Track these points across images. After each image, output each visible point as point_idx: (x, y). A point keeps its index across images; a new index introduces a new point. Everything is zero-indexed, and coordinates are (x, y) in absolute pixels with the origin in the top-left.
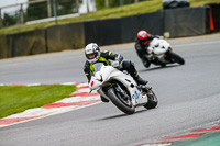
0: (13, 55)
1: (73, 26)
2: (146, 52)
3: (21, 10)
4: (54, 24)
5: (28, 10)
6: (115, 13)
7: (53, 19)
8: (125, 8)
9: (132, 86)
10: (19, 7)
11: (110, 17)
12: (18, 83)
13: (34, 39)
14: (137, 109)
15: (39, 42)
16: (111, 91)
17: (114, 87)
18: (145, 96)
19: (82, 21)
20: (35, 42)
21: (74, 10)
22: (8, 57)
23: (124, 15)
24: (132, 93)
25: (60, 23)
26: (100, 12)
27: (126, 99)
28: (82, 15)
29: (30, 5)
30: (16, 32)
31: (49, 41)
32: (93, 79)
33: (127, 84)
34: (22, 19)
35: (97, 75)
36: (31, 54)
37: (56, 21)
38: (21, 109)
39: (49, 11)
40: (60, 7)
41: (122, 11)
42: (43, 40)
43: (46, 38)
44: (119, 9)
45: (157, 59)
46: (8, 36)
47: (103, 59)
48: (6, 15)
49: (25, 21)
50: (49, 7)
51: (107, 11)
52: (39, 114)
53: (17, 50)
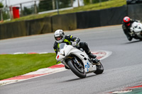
0: (30, 34)
1: (69, 15)
2: (129, 31)
3: (35, 5)
4: (57, 14)
5: (40, 5)
6: (97, 7)
7: (56, 10)
8: (103, 4)
9: (85, 59)
10: (34, 3)
11: (93, 9)
12: (34, 52)
13: (44, 23)
14: (87, 75)
15: (47, 26)
16: (70, 62)
17: (73, 60)
18: (94, 66)
19: (75, 12)
20: (44, 26)
21: (70, 5)
22: (27, 35)
23: (102, 8)
24: (85, 64)
25: (60, 13)
26: (87, 7)
27: (80, 68)
28: (75, 8)
29: (41, 2)
30: (32, 19)
31: (53, 25)
32: (59, 53)
33: (82, 58)
34: (36, 11)
35: (61, 51)
36: (42, 33)
37: (58, 12)
38: (35, 69)
39: (54, 5)
40: (60, 3)
41: (100, 6)
42: (50, 24)
43: (52, 23)
44: (98, 4)
45: (136, 35)
46: (27, 22)
47: (66, 41)
48: (25, 8)
49: (38, 12)
50: (53, 3)
51: (91, 6)
52: (47, 72)
53: (32, 31)
